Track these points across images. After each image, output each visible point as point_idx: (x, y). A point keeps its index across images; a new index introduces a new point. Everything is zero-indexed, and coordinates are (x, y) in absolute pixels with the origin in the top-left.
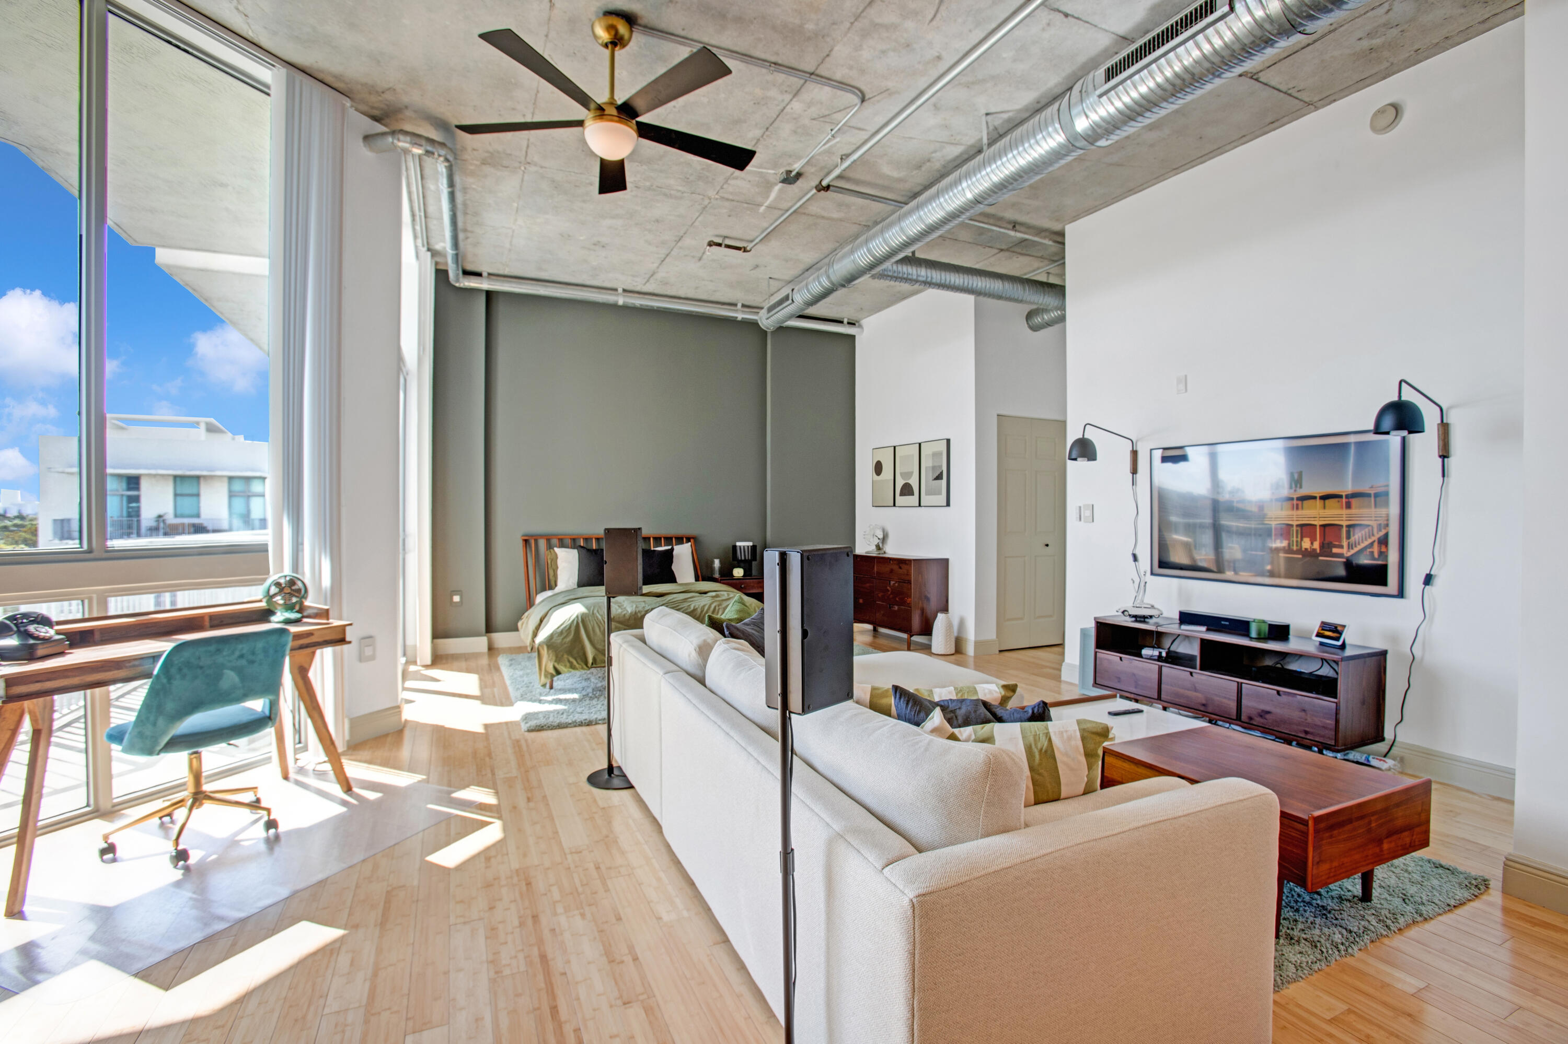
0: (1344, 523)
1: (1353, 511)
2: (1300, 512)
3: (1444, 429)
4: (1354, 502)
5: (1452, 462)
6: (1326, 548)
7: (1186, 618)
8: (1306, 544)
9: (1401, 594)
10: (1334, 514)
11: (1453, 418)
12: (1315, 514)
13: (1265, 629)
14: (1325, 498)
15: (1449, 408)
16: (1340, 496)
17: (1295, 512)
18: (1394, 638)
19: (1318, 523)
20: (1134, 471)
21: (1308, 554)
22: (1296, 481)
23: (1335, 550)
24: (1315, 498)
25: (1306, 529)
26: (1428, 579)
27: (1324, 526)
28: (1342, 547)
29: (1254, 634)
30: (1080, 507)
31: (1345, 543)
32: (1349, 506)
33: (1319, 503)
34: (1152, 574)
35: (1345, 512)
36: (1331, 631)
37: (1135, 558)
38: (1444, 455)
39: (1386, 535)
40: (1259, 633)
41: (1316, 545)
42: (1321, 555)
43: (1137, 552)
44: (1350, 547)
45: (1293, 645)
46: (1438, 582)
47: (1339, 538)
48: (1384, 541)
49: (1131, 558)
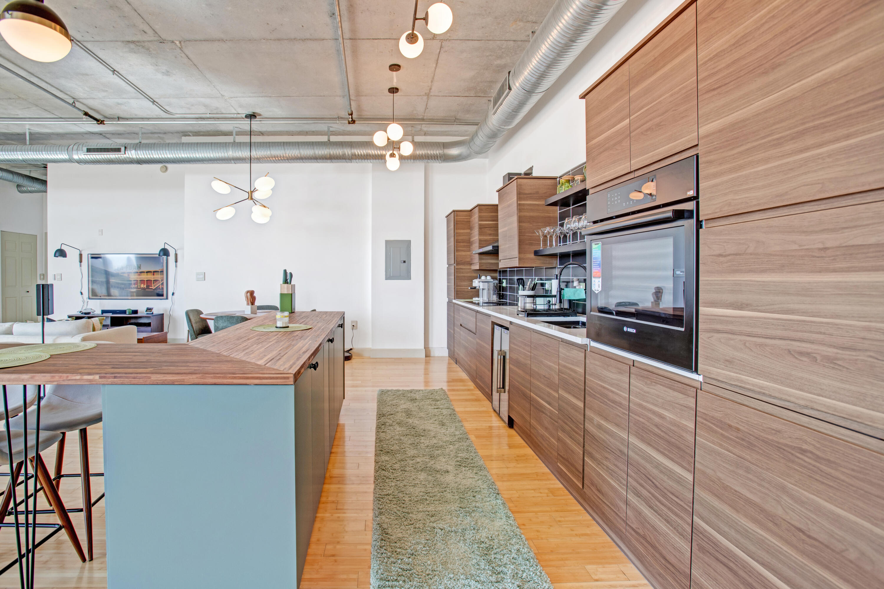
0: (153, 280)
1: (155, 276)
2: (140, 276)
3: (176, 255)
4: (155, 273)
5: (178, 263)
6: (148, 287)
7: (103, 312)
8: (142, 286)
9: (167, 298)
10: (150, 277)
11: (178, 252)
12: (145, 277)
13: (131, 311)
14: (147, 272)
15: (177, 250)
16: (151, 272)
17: (139, 276)
18: (166, 311)
19: (145, 280)
20: (81, 261)
21: (144, 289)
22: (139, 267)
23: (150, 287)
24: (144, 272)
25: (142, 281)
26: (173, 294)
27: (147, 280)
28: (152, 286)
29: (127, 313)
30: (55, 275)
31: (153, 285)
32: (154, 275)
33: (146, 274)
34: (89, 299)
35: (153, 276)
36: (149, 309)
37: (82, 293)
38: (176, 262)
39: (163, 283)
40: (129, 313)
41: (145, 286)
42: (146, 289)
43: (82, 291)
44: (154, 286)
45: (139, 315)
46: (175, 294)
47: (151, 284)
48: (163, 284)
49: (80, 294)
